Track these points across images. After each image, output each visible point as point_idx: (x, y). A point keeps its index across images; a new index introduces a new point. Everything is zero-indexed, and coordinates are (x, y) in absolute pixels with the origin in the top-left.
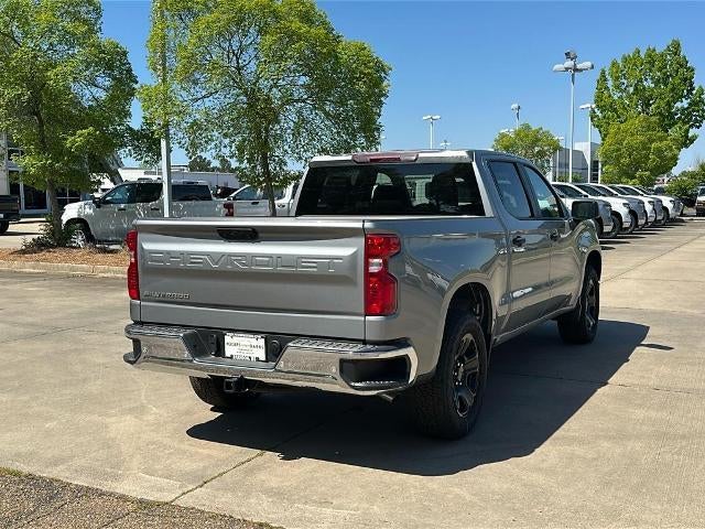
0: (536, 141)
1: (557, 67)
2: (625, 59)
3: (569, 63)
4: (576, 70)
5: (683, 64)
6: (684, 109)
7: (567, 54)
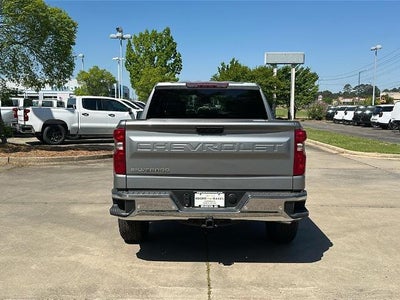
0: (102, 77)
1: (112, 35)
2: (141, 35)
3: (119, 34)
4: (123, 38)
5: (171, 40)
6: (172, 64)
7: (118, 29)
